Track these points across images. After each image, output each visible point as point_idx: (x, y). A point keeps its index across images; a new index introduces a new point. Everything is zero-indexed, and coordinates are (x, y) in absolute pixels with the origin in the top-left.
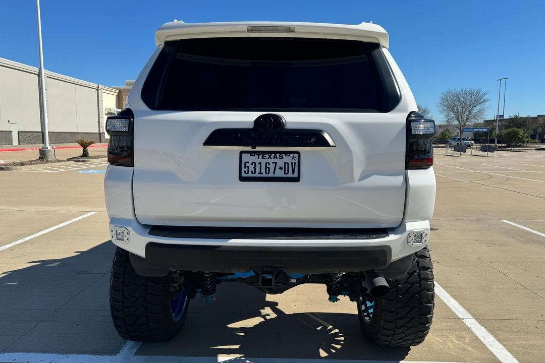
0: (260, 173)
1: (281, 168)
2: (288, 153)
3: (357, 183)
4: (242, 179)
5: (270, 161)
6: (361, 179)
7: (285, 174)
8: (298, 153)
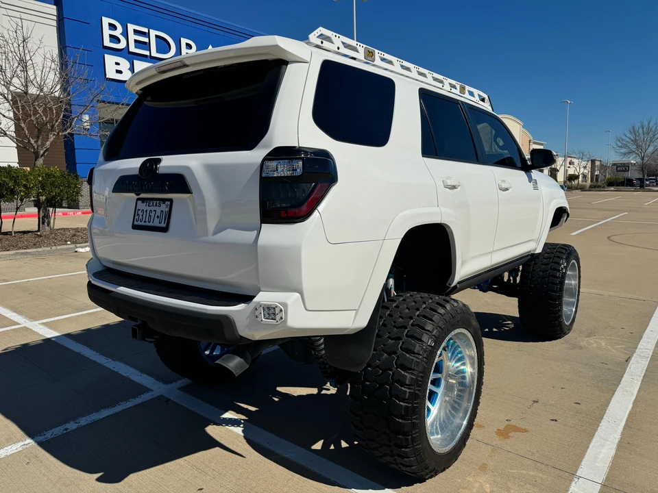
0: (145, 222)
1: (158, 217)
2: (164, 200)
3: (211, 238)
4: (135, 227)
5: (153, 208)
6: (215, 233)
7: (160, 223)
8: (171, 200)
